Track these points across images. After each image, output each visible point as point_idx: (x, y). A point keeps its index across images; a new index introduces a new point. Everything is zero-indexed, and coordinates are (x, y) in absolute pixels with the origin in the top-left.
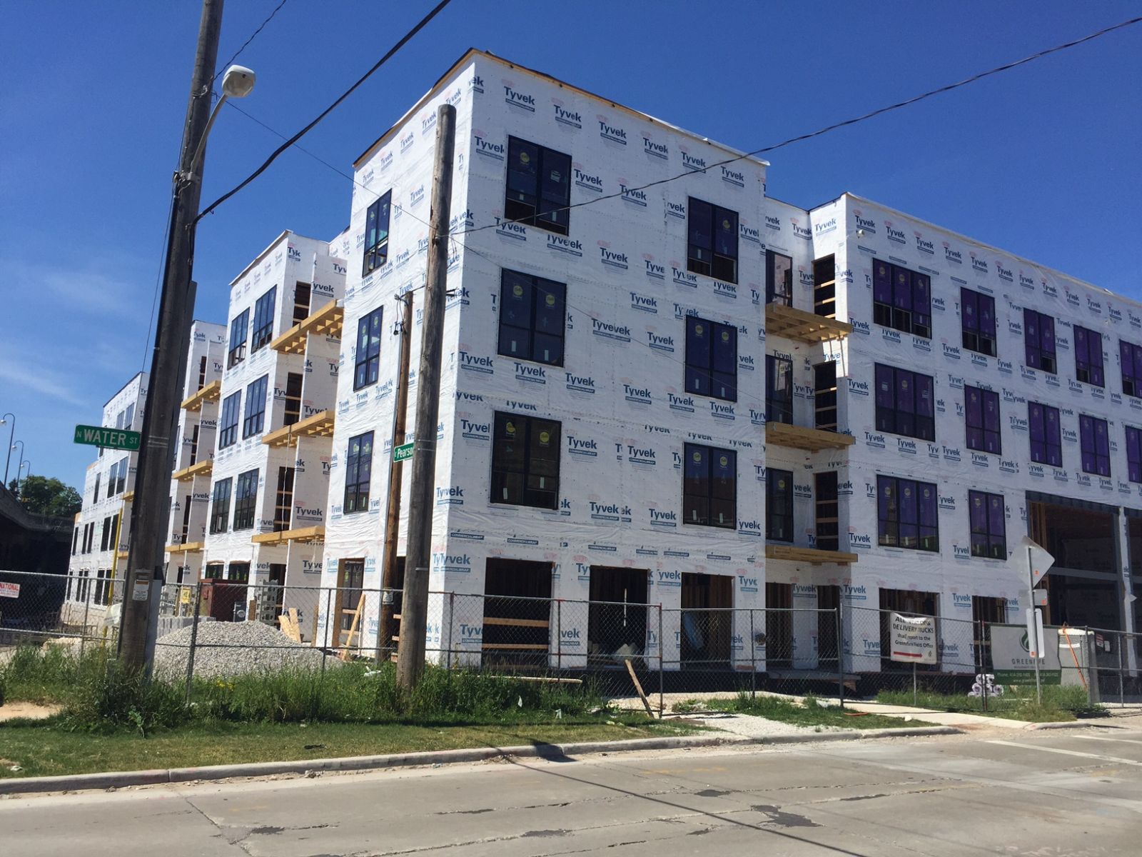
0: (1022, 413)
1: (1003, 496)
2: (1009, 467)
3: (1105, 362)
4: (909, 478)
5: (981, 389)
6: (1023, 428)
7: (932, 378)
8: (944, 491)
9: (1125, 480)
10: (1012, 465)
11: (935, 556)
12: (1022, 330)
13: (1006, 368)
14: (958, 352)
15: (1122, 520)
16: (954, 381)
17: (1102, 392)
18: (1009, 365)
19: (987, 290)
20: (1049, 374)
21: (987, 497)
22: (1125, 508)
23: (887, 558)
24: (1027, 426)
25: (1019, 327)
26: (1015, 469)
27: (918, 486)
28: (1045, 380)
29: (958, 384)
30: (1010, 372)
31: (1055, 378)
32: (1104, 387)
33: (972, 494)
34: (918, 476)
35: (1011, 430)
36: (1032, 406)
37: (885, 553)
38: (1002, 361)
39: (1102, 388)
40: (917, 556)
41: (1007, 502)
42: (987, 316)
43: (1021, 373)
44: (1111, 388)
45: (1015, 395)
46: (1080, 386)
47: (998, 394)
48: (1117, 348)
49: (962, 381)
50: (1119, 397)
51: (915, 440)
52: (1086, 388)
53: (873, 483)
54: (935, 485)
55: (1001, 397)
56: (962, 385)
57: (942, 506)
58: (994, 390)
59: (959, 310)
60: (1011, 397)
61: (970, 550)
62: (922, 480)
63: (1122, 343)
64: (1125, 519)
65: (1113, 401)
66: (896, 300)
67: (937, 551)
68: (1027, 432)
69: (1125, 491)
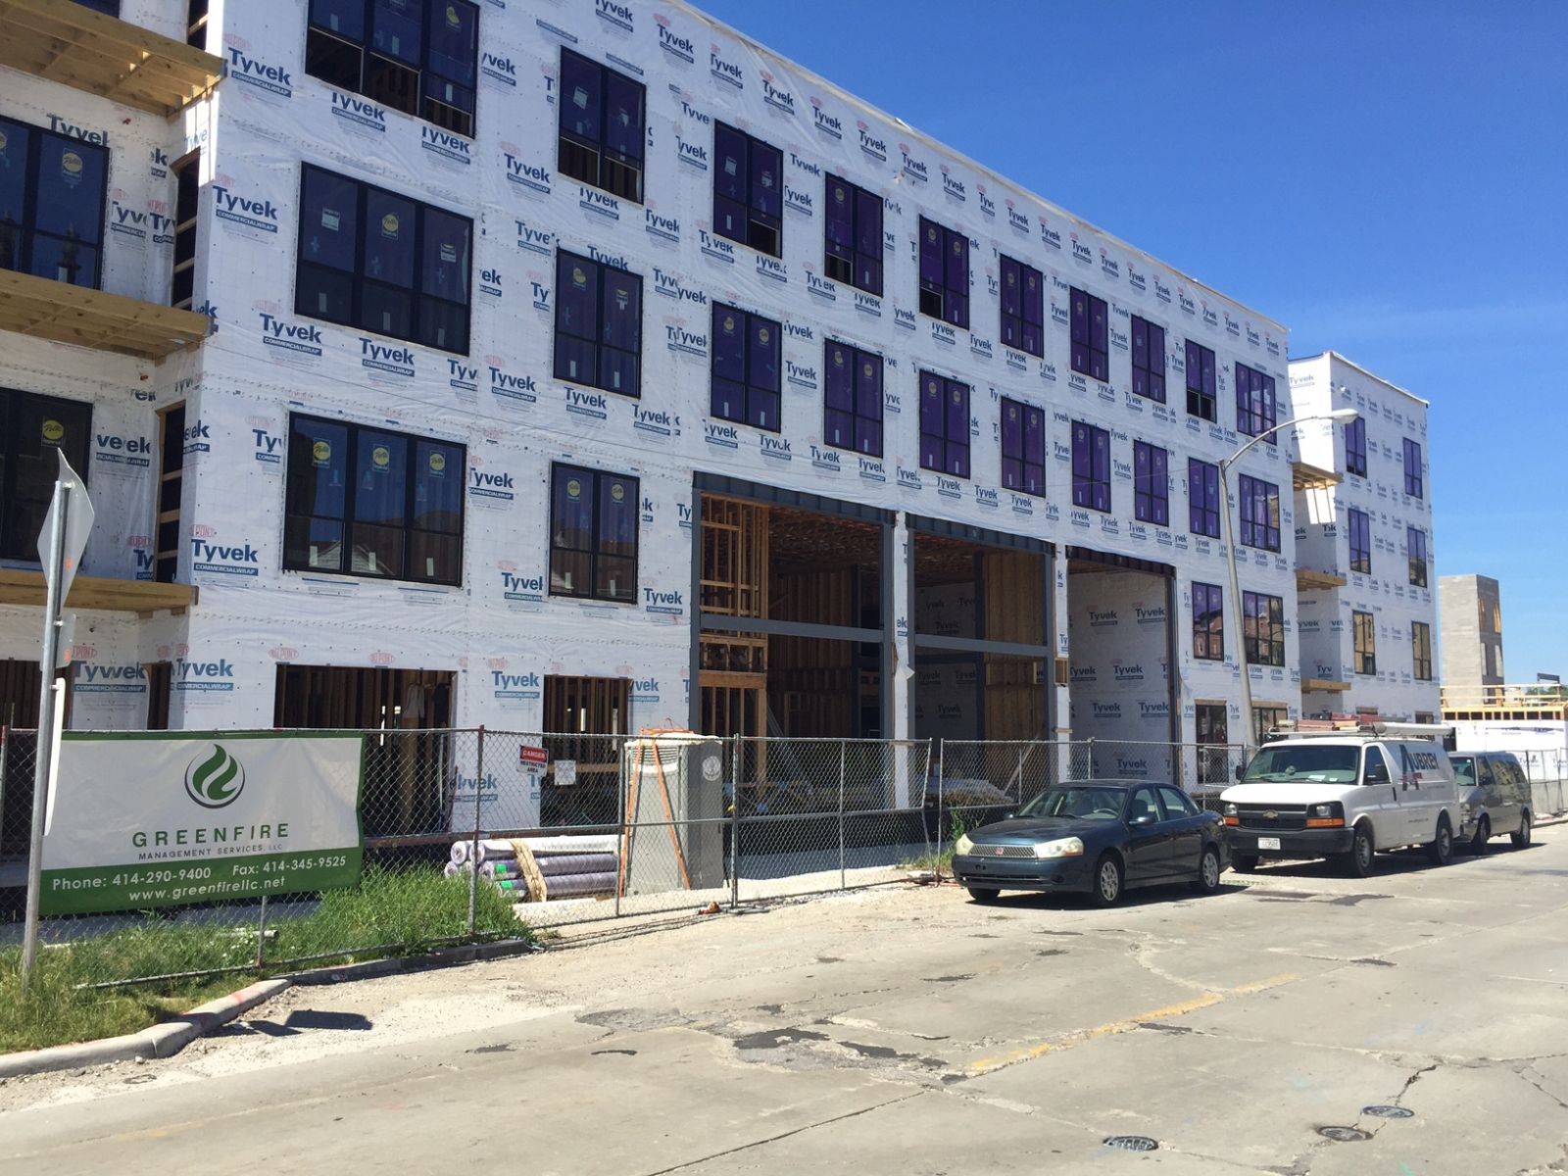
0: (698, 322)
1: (637, 480)
2: (658, 424)
3: (886, 252)
4: (390, 427)
5: (598, 263)
6: (698, 352)
7: (470, 221)
8: (482, 459)
9: (912, 463)
10: (666, 420)
11: (451, 594)
12: (709, 161)
13: (666, 230)
14: (545, 177)
15: (900, 535)
16: (530, 238)
17: (877, 304)
18: (674, 226)
19: (629, 66)
20: (765, 256)
21: (597, 480)
22: (908, 515)
23: (310, 598)
24: (707, 349)
25: (703, 155)
26: (672, 428)
27: (411, 447)
28: (755, 265)
29: (541, 244)
30: (676, 239)
31: (777, 266)
32: (882, 296)
33: (561, 472)
34: (413, 423)
35: (668, 353)
36: (720, 311)
37: (304, 586)
38: (655, 213)
39: (877, 298)
40: (401, 595)
41: (646, 491)
42: (626, 119)
43: (699, 244)
44: (895, 299)
45: (682, 286)
46: (832, 287)
47: (640, 278)
48: (914, 230)
49: (552, 241)
50: (912, 317)
51: (412, 347)
52: (845, 293)
53: (279, 430)
54: (463, 448)
55: (649, 284)
56: (551, 246)
57: (476, 491)
58: (632, 268)
59: (555, 92)
60: (674, 289)
61: (545, 583)
62: (427, 434)
63: (925, 224)
64: (906, 533)
65: (897, 322)
66: (379, 36)
67: (457, 582)
68: (707, 361)
69: (910, 485)
